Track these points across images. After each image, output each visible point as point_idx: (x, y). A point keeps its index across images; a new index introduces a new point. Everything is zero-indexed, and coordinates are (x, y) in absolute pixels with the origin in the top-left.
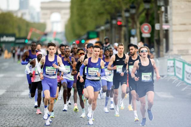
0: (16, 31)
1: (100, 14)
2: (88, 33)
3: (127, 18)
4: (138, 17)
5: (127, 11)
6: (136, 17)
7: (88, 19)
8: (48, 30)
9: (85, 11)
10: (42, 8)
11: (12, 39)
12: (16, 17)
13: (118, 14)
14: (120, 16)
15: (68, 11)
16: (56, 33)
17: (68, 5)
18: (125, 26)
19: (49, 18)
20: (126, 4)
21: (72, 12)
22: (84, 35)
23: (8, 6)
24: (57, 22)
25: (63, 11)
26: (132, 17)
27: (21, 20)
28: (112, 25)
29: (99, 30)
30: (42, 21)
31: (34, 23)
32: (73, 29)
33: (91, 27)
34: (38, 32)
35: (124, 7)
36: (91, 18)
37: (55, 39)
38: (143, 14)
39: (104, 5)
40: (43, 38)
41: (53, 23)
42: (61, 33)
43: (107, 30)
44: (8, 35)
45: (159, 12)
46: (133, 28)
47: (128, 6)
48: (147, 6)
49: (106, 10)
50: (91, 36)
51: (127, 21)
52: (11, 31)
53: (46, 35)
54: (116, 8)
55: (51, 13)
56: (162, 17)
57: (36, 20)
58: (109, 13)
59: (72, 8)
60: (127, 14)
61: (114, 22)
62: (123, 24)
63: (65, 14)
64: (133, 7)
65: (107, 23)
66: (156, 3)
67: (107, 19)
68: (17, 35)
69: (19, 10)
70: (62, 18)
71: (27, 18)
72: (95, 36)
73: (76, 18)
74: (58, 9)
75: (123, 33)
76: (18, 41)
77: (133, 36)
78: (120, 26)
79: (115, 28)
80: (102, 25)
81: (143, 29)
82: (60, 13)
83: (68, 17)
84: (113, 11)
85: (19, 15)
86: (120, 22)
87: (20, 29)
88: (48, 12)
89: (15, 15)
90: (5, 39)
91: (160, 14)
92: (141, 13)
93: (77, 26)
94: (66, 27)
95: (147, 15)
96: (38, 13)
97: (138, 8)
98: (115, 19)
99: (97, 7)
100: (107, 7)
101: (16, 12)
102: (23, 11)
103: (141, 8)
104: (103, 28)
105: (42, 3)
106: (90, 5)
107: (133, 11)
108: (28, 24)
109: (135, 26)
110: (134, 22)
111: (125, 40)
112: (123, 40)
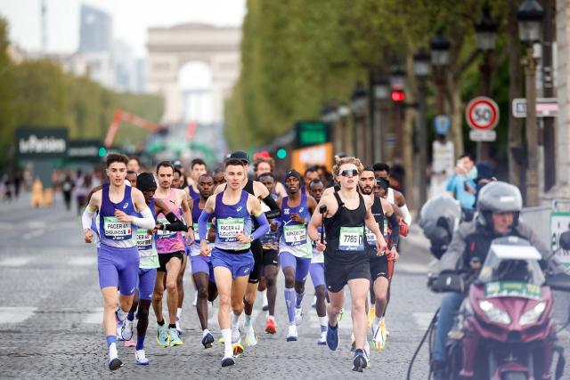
0: (70, 122)
1: (337, 67)
2: (299, 128)
3: (421, 79)
4: (456, 78)
5: (422, 57)
6: (450, 76)
7: (299, 82)
8: (171, 116)
9: (289, 56)
10: (152, 48)
11: (57, 145)
12: (71, 73)
13: (394, 68)
14: (401, 74)
15: (234, 58)
16: (197, 127)
17: (236, 38)
18: (415, 106)
19: (175, 80)
20: (420, 34)
21: (246, 61)
22: (286, 133)
23: (44, 40)
24: (200, 92)
25: (220, 58)
26: (439, 75)
27: (86, 82)
28: (373, 103)
29: (332, 117)
30: (151, 88)
31: (128, 95)
32: (250, 115)
33: (306, 107)
34: (138, 122)
35: (413, 46)
36: (309, 79)
37: (193, 147)
38: (474, 69)
39: (349, 37)
40: (157, 142)
41: (186, 94)
42: (212, 126)
43: (357, 119)
44: (42, 134)
45: (524, 61)
46: (442, 113)
47: (425, 43)
48: (487, 42)
49: (355, 53)
50: (307, 137)
51: (424, 91)
52: (53, 121)
53: (163, 132)
54: (386, 49)
55: (182, 63)
56: (533, 76)
57: (133, 86)
58: (364, 64)
59: (246, 48)
60: (423, 69)
61: (381, 92)
62: (409, 98)
63: (224, 66)
64: (441, 46)
65: (358, 95)
66: (515, 33)
67: (359, 84)
68: (73, 134)
69: (79, 52)
70: (215, 79)
71: (106, 77)
72: (321, 137)
73: (258, 79)
74: (204, 52)
75: (408, 127)
76: (74, 152)
77: (442, 139)
78: (401, 106)
79: (384, 111)
80: (344, 104)
81: (474, 116)
82: (208, 62)
83: (234, 74)
84: (378, 57)
85: (80, 69)
86: (400, 92)
87: (80, 113)
88: (171, 59)
89: (66, 68)
90: (34, 144)
91: (528, 66)
92: (465, 66)
93: (262, 106)
94: (228, 107)
95: (486, 70)
96: (140, 64)
97: (459, 47)
98: (385, 83)
99: (326, 45)
100: (359, 44)
101: (70, 58)
102: (92, 56)
103: (467, 50)
104: (344, 111)
105: (152, 30)
106: (304, 38)
107: (442, 58)
108: (107, 98)
109: (447, 107)
110: (446, 94)
111: (416, 150)
112: (408, 151)
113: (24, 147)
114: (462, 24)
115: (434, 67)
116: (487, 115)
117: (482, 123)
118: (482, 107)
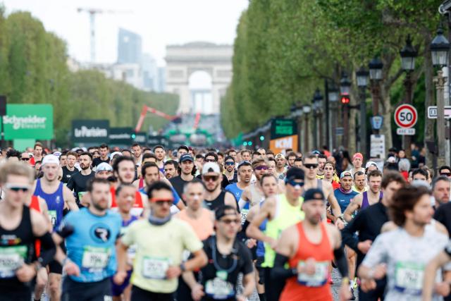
0: (110, 115)
1: (302, 79)
2: (274, 122)
3: (362, 88)
4: (387, 88)
5: (362, 73)
6: (383, 87)
7: (274, 88)
8: (183, 109)
9: (267, 69)
10: (169, 60)
11: (101, 133)
12: (111, 79)
14: (348, 84)
15: (229, 67)
17: (230, 53)
18: (358, 107)
19: (187, 83)
20: (361, 58)
21: (237, 72)
22: (266, 124)
23: (93, 54)
24: (203, 92)
25: (217, 68)
26: (375, 86)
27: (122, 85)
28: (327, 102)
30: (169, 89)
31: (153, 93)
32: (240, 111)
33: (280, 105)
34: (159, 114)
35: (357, 66)
36: (281, 87)
37: (198, 132)
39: (310, 58)
40: (173, 128)
41: (194, 93)
42: (212, 116)
43: (317, 116)
44: (91, 124)
45: (436, 80)
46: (378, 115)
47: (365, 62)
48: (409, 64)
49: (315, 69)
52: (98, 115)
53: (178, 121)
54: (337, 66)
55: (190, 71)
56: (442, 90)
57: (157, 89)
58: (322, 76)
59: (237, 61)
60: (363, 81)
61: (333, 97)
62: (354, 102)
63: (220, 73)
64: (376, 66)
65: (316, 99)
66: (430, 58)
67: (318, 91)
69: (118, 63)
70: (213, 83)
71: (136, 82)
73: (245, 84)
74: (207, 63)
75: (352, 122)
77: (377, 132)
78: (348, 107)
79: (335, 110)
80: (307, 105)
81: (400, 118)
82: (210, 71)
83: (228, 79)
85: (118, 76)
86: (347, 97)
87: (118, 107)
88: (183, 68)
89: (108, 74)
90: (85, 132)
91: (438, 83)
92: (394, 80)
93: (247, 103)
95: (408, 84)
96: (161, 71)
97: (389, 66)
98: (336, 90)
99: (294, 63)
101: (110, 68)
102: (127, 66)
103: (395, 67)
104: (307, 109)
105: (169, 47)
106: (278, 58)
107: (378, 74)
108: (137, 96)
109: (380, 110)
110: (379, 99)
111: (358, 139)
112: (353, 139)
113: (78, 133)
114: (391, 49)
115: (371, 81)
116: (409, 117)
117: (406, 122)
118: (406, 111)
